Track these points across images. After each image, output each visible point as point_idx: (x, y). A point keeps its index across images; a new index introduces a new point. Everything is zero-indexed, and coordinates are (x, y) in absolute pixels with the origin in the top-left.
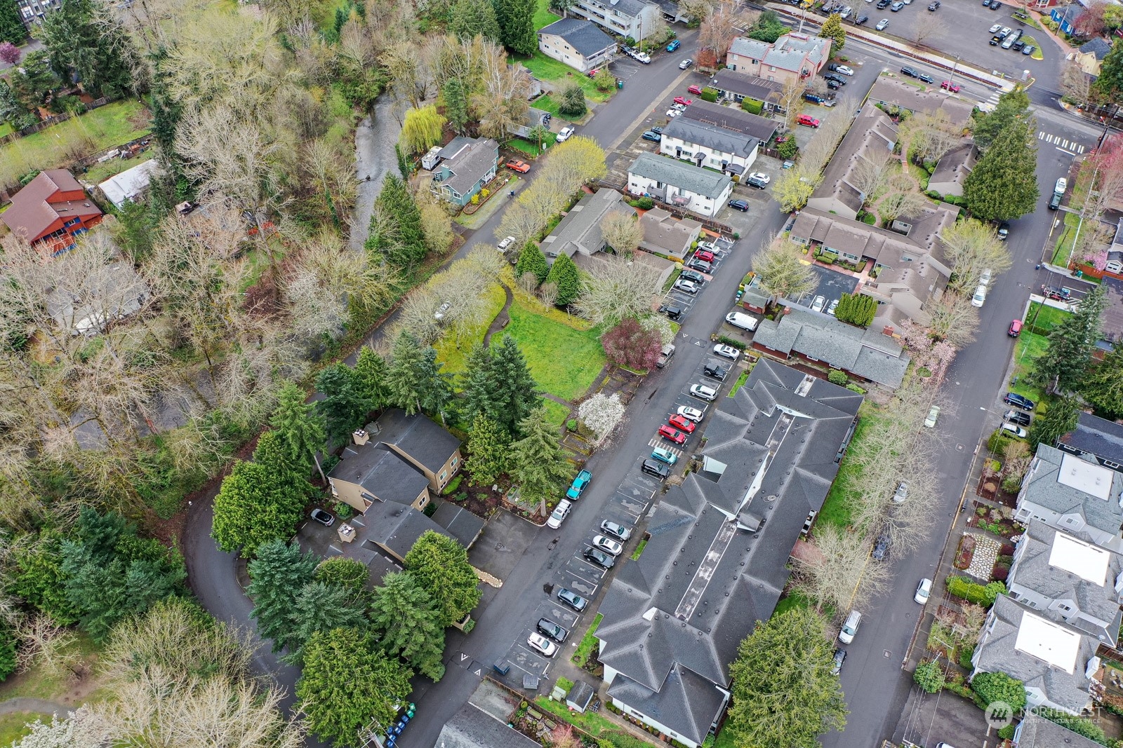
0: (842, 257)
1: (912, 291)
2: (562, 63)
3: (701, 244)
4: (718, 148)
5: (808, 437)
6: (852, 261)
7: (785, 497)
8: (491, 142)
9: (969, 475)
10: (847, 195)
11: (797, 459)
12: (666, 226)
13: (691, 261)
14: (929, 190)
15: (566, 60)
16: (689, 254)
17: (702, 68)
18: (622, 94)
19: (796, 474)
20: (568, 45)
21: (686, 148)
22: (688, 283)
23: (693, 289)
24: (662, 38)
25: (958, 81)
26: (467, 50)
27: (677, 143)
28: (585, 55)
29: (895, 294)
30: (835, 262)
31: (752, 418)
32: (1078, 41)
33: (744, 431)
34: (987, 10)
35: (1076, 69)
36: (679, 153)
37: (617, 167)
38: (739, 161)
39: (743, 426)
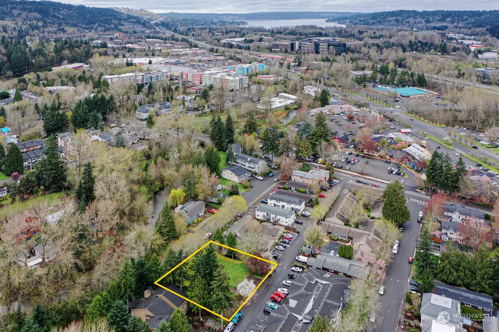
0: (340, 238)
1: (366, 244)
2: (230, 180)
3: (285, 234)
4: (289, 202)
5: (329, 289)
6: (344, 239)
7: (321, 310)
8: (203, 202)
9: (400, 311)
10: (339, 217)
11: (325, 297)
12: (271, 227)
13: (281, 240)
14: (371, 216)
15: (231, 179)
16: (280, 238)
17: (283, 181)
18: (253, 189)
19: (326, 302)
20: (232, 173)
21: (277, 204)
22: (280, 247)
23: (282, 249)
24: (267, 172)
25: (378, 184)
26: (196, 170)
27: (274, 202)
28: (239, 176)
29: (360, 246)
30: (338, 240)
31: (306, 284)
32: (418, 171)
33: (304, 288)
34: (386, 164)
35: (420, 179)
36: (275, 206)
37: (251, 211)
38: (297, 207)
39: (303, 286)
